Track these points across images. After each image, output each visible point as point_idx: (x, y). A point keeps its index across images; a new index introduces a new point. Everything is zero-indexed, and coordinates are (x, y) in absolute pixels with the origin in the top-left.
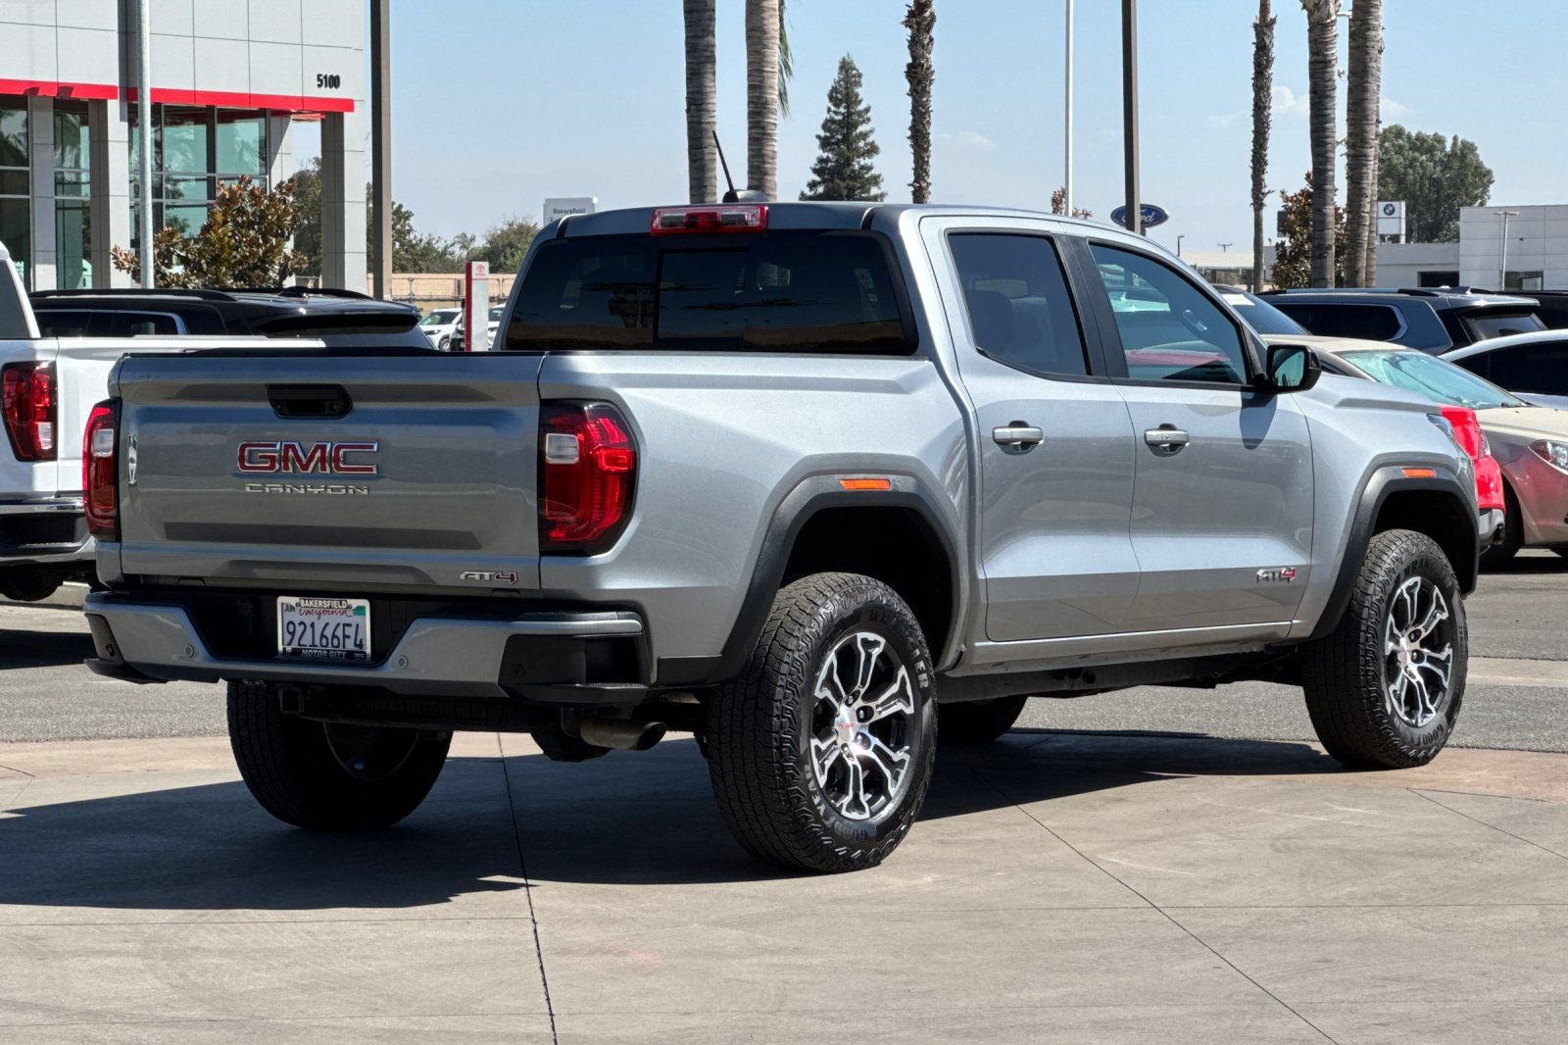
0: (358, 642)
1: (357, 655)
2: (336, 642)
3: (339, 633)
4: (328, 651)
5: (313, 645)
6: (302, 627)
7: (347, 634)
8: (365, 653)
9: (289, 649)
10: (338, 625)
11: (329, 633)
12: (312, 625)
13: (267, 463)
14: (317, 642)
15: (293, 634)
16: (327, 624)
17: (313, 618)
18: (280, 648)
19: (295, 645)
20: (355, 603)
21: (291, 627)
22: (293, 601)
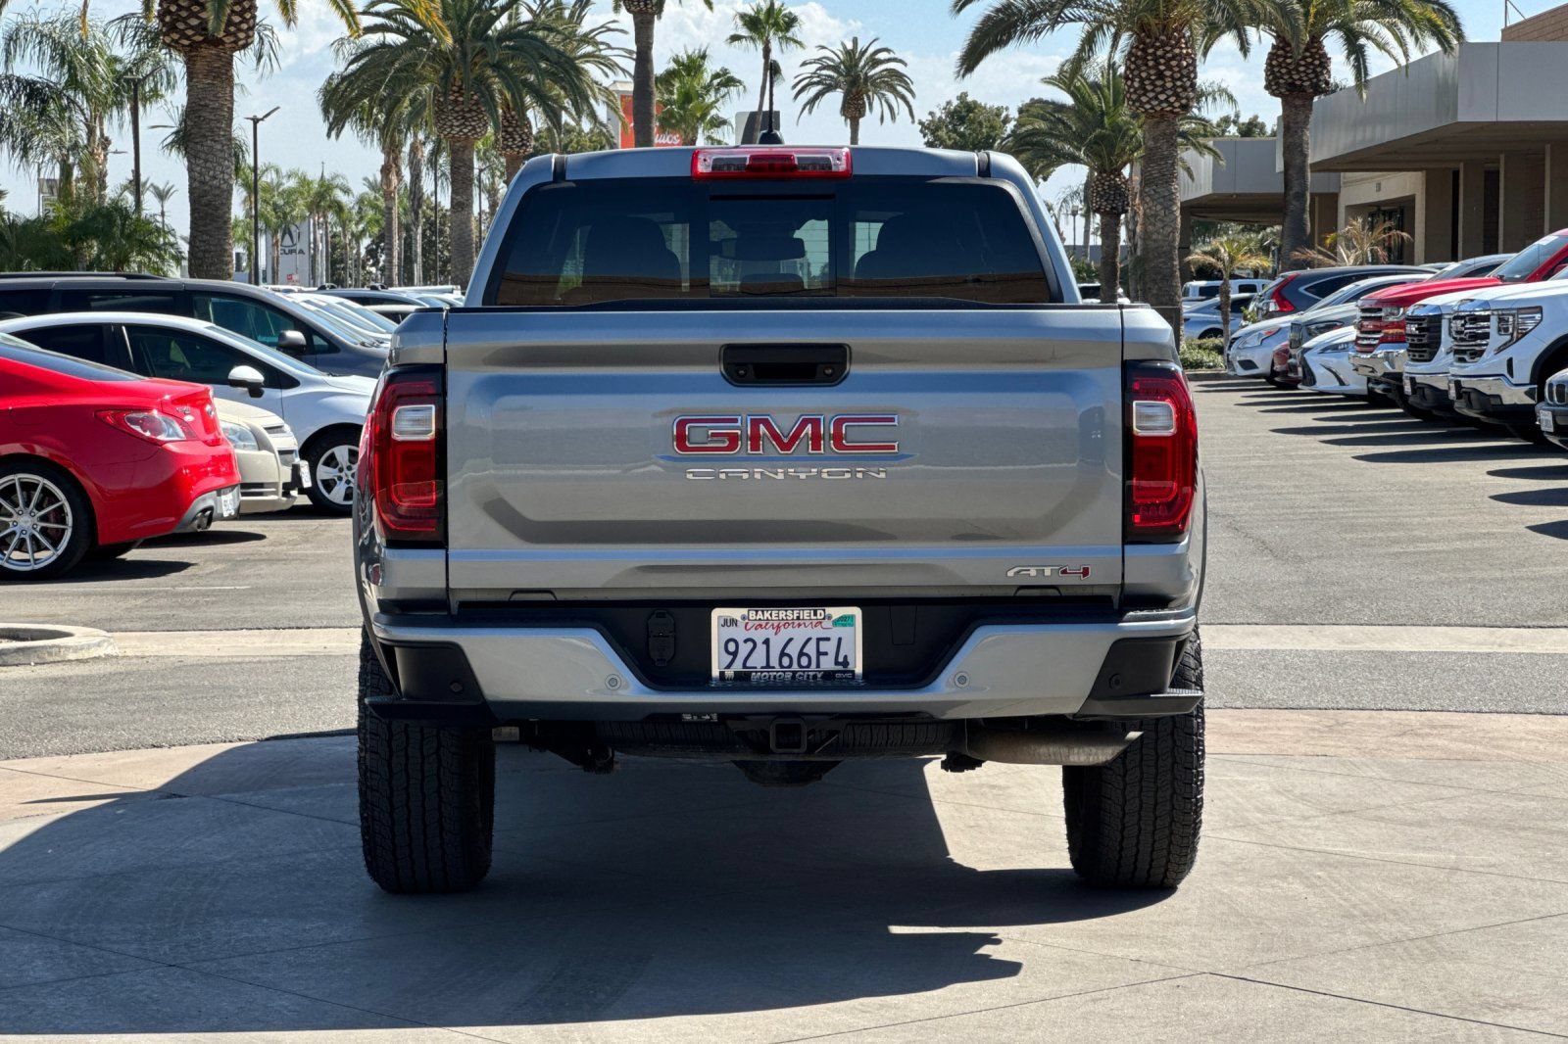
0: (841, 659)
1: (838, 675)
2: (804, 661)
3: (811, 649)
4: (794, 672)
5: (768, 666)
6: (750, 645)
7: (821, 650)
8: (853, 672)
9: (729, 673)
10: (809, 639)
11: (793, 650)
12: (767, 642)
13: (724, 442)
14: (774, 662)
15: (735, 654)
16: (791, 640)
17: (769, 633)
18: (715, 673)
19: (738, 666)
20: (836, 612)
21: (732, 647)
22: (737, 613)
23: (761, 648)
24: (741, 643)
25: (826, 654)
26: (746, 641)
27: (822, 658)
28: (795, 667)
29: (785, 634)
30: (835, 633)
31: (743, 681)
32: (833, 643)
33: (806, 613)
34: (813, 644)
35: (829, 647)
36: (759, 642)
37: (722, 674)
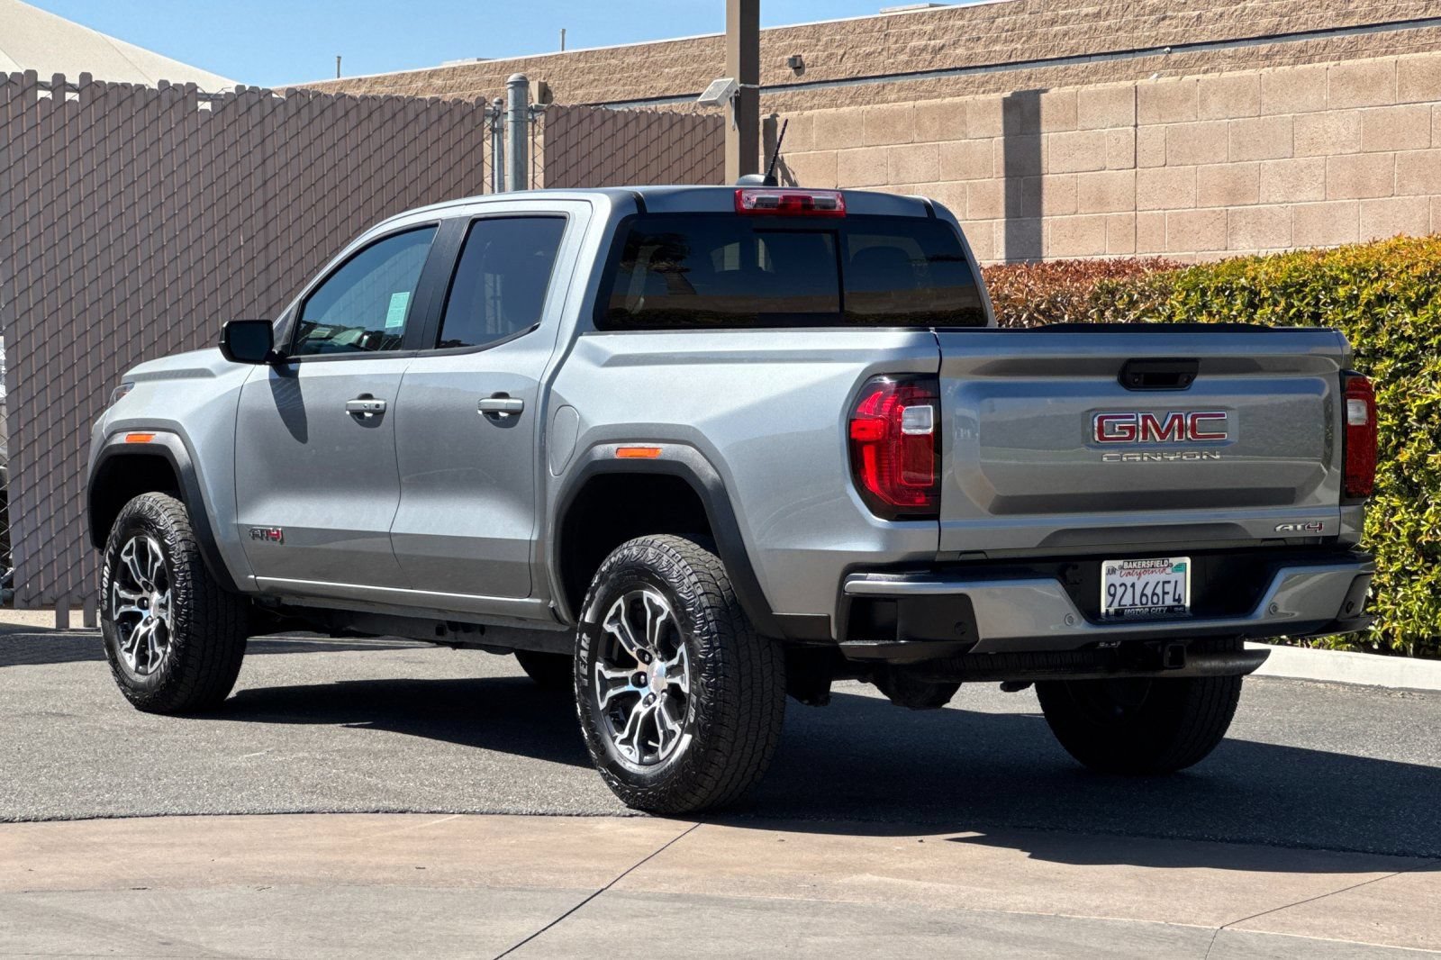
1: (1176, 609)
3: (1159, 591)
5: (1134, 604)
7: (1166, 590)
8: (1184, 606)
9: (1112, 610)
10: (1158, 583)
11: (1149, 591)
12: (1133, 585)
13: (1125, 433)
14: (1137, 601)
15: (1113, 596)
16: (1147, 583)
17: (1133, 579)
18: (1103, 610)
19: (1115, 606)
20: (1175, 561)
21: (1112, 590)
23: (1130, 590)
24: (1117, 585)
25: (1168, 593)
26: (1121, 586)
27: (1166, 596)
28: (1150, 604)
29: (1145, 578)
30: (1173, 577)
31: (1119, 616)
32: (1173, 584)
33: (1157, 563)
34: (1160, 585)
35: (1169, 588)
36: (1129, 585)
37: (1107, 610)
